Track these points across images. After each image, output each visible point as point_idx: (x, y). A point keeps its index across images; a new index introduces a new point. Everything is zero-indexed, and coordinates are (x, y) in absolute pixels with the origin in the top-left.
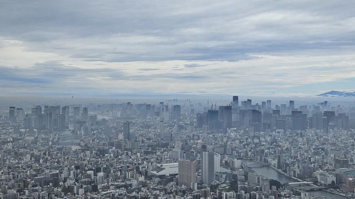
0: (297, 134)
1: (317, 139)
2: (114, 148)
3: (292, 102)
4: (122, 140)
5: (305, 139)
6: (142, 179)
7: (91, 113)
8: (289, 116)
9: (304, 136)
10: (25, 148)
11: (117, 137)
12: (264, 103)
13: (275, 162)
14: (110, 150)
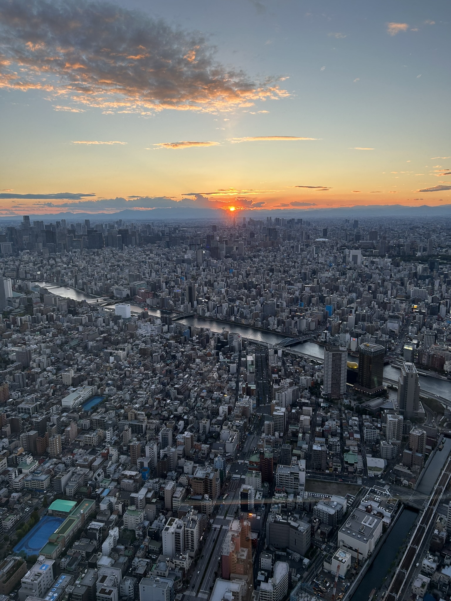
0: (94, 253)
1: (113, 256)
3: (87, 222)
5: (102, 258)
8: (85, 235)
9: (100, 254)
12: (58, 223)
13: (73, 281)
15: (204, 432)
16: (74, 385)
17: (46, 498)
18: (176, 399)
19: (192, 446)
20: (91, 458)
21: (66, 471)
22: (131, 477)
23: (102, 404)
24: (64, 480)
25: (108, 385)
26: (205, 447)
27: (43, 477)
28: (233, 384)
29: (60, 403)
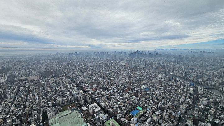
0: (150, 58)
1: (154, 59)
3: (149, 51)
4: (114, 59)
6: (118, 66)
7: (108, 53)
8: (148, 54)
10: (97, 60)
12: (143, 51)
13: (145, 63)
15: (175, 104)
16: (144, 85)
17: (137, 105)
18: (167, 94)
19: (171, 107)
20: (146, 101)
21: (141, 102)
22: (155, 108)
23: (149, 90)
24: (140, 103)
25: (151, 86)
26: (175, 108)
27: (136, 101)
28: (185, 95)
29: (140, 87)
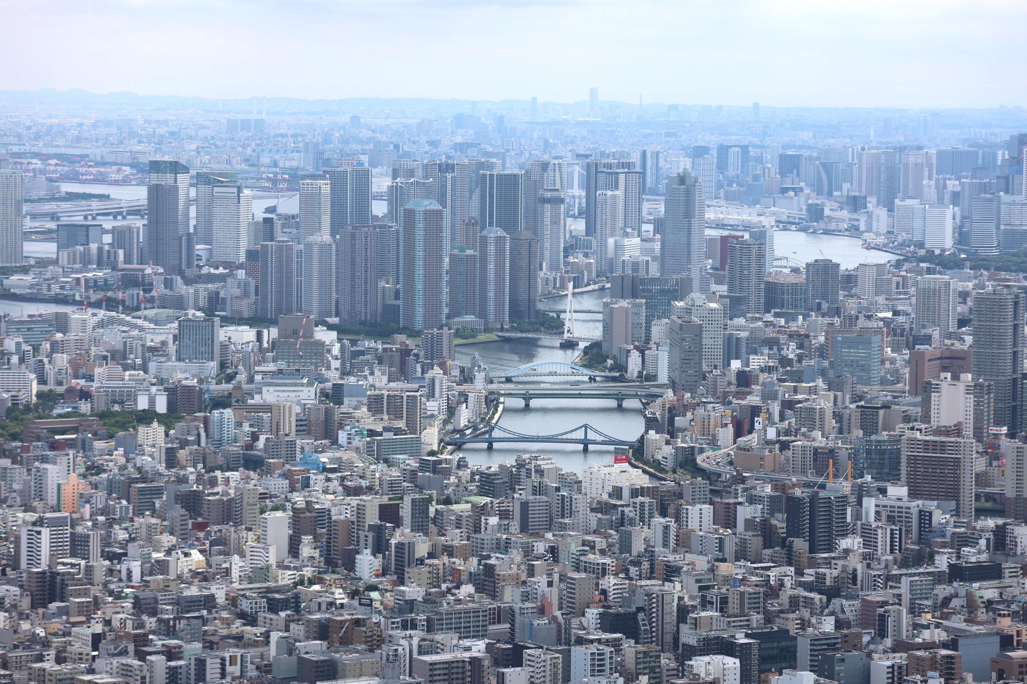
2: (898, 492)
4: (957, 430)
10: (253, 463)
11: (926, 404)
14: (870, 504)
